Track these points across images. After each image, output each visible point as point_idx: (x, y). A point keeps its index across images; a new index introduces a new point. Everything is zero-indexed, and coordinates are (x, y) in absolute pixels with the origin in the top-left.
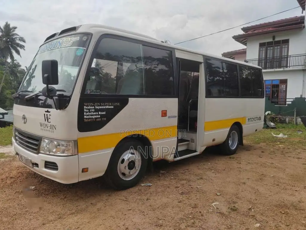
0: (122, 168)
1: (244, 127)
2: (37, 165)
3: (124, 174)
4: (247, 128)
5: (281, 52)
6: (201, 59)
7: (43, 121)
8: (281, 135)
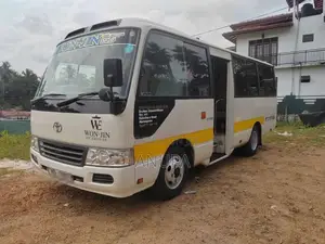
0: (169, 175)
1: (263, 126)
2: (81, 179)
3: (170, 183)
4: (264, 128)
5: (270, 50)
6: (228, 57)
7: (90, 128)
8: (286, 134)
